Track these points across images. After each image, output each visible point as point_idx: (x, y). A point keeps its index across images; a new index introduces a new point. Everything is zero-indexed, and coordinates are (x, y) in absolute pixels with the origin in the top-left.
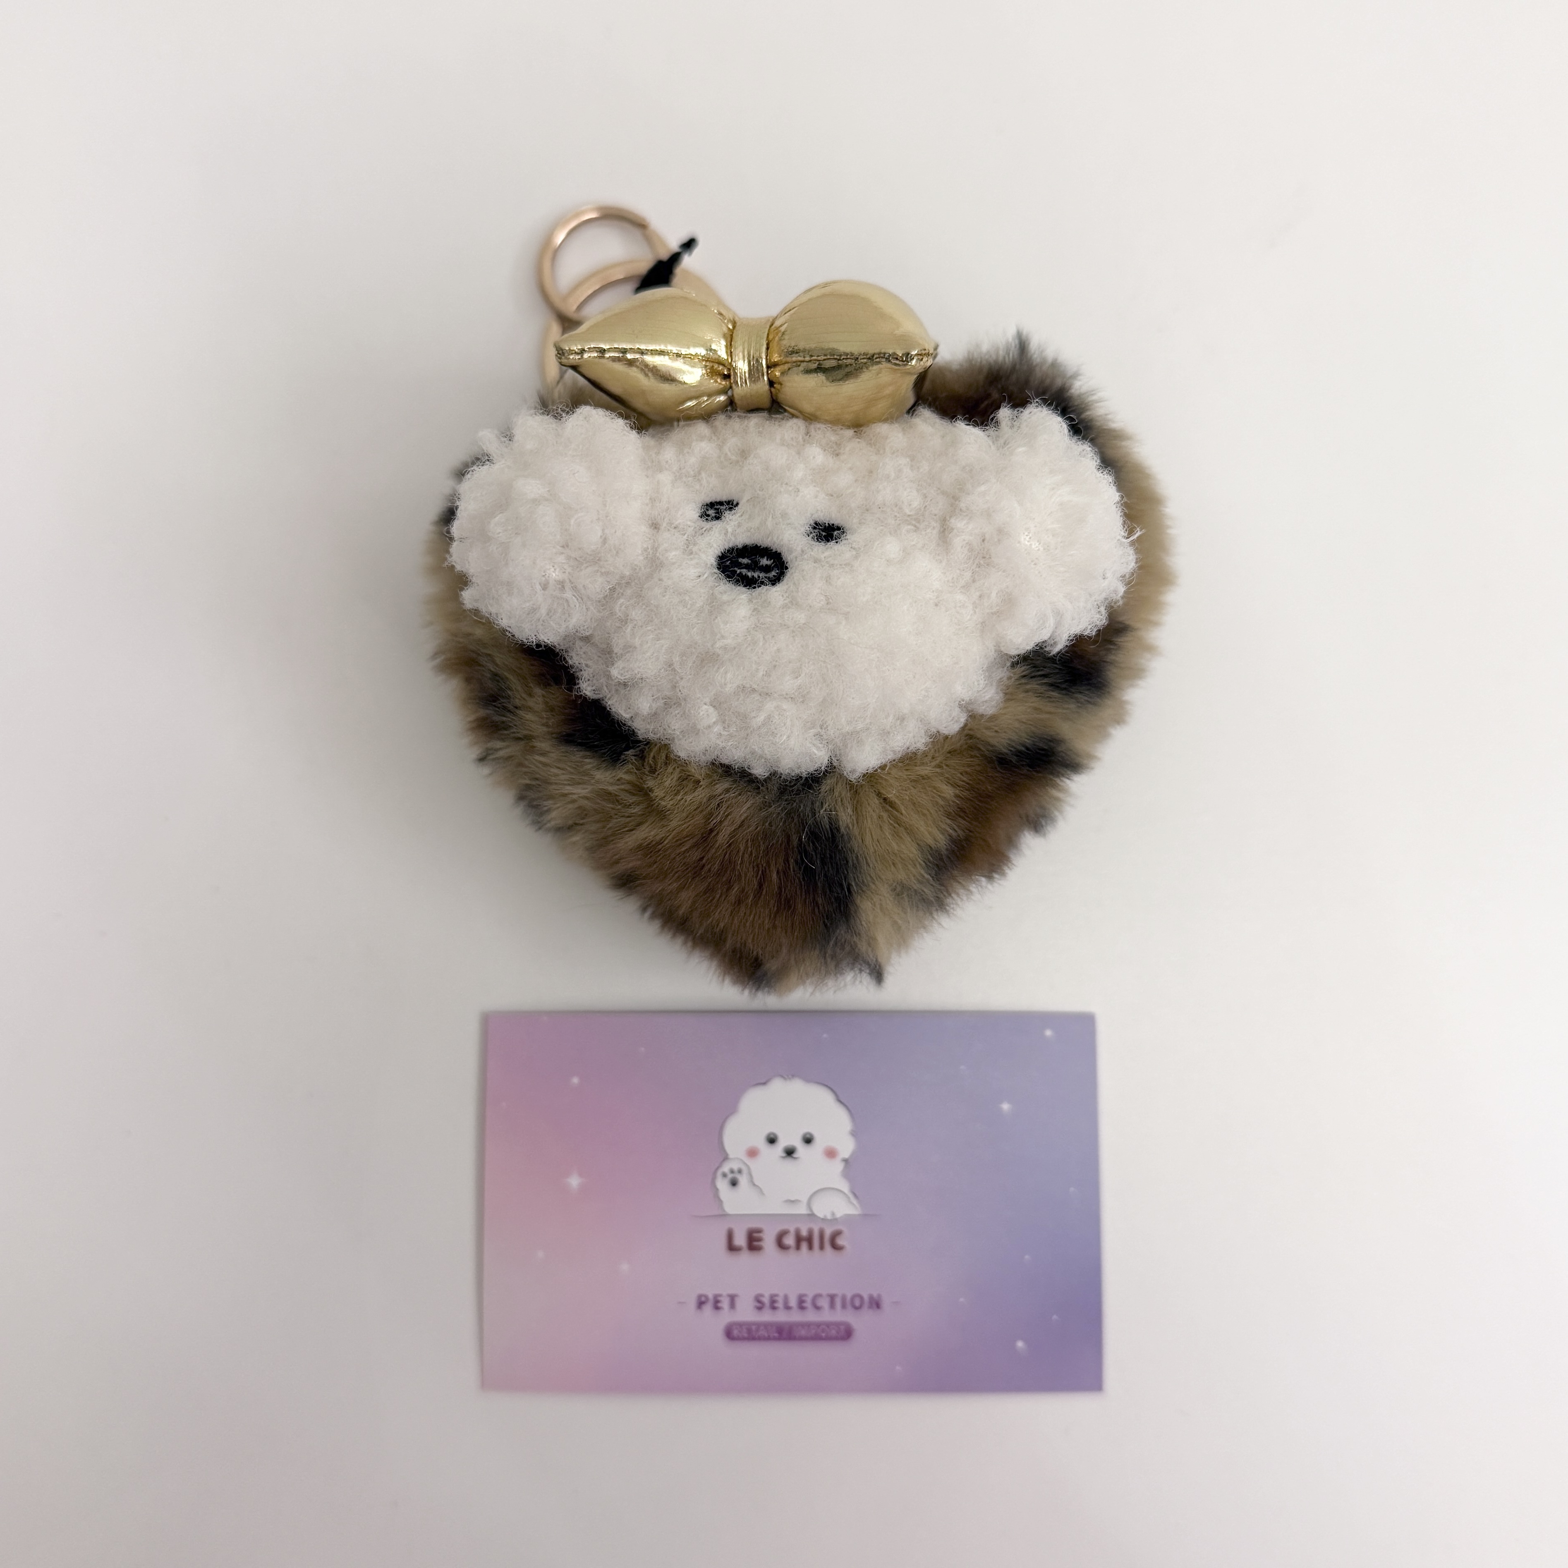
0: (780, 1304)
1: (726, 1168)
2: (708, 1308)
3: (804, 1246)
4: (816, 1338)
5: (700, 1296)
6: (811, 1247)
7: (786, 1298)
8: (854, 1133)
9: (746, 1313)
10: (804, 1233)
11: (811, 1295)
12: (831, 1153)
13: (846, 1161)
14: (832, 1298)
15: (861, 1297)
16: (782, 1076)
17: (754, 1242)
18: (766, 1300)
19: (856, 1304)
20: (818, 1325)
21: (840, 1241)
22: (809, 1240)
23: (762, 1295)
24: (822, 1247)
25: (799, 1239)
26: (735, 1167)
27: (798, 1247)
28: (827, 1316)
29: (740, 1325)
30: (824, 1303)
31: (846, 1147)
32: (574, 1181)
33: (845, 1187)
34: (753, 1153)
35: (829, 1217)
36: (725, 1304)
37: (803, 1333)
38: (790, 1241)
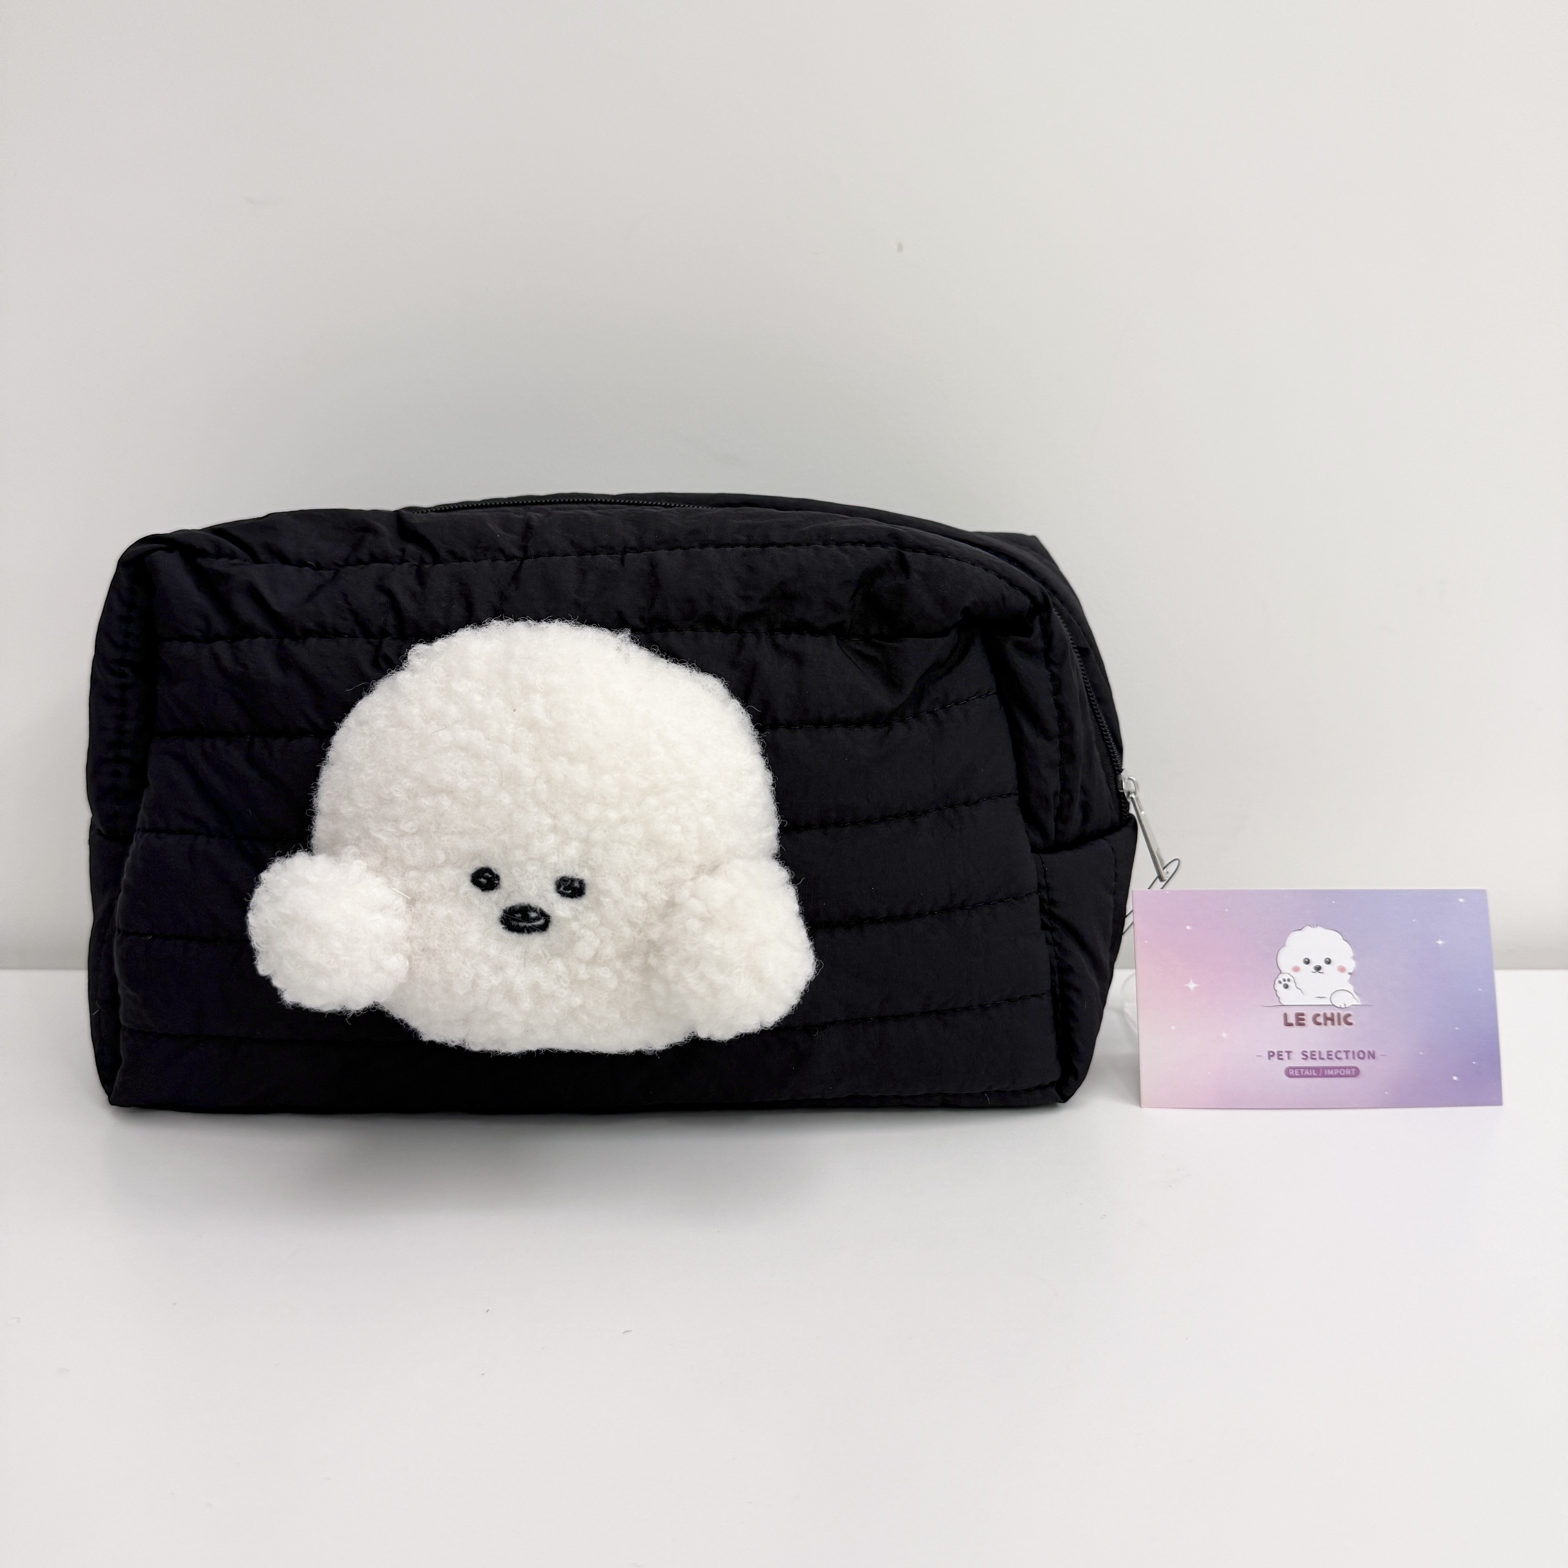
0: (1317, 1057)
1: (1281, 978)
2: (1275, 1058)
3: (1329, 1022)
4: (1339, 1076)
5: (1269, 1052)
6: (1333, 1024)
7: (1320, 1052)
8: (1354, 958)
9: (1297, 1061)
10: (1329, 1016)
11: (1334, 1051)
12: (1342, 969)
13: (1350, 974)
14: (1347, 1052)
15: (1363, 1052)
16: (1310, 926)
17: (1300, 1020)
18: (1309, 1054)
19: (1361, 1055)
20: (1339, 1068)
21: (1350, 1020)
22: (1332, 1020)
23: (1306, 1052)
24: (1339, 1024)
25: (1326, 1019)
26: (1286, 977)
27: (1326, 1024)
28: (1345, 1063)
29: (1294, 1068)
30: (1343, 1055)
31: (1351, 966)
32: (1192, 985)
33: (1351, 988)
34: (1296, 969)
35: (1343, 1006)
36: (1285, 1055)
37: (1330, 1072)
38: (1321, 1020)
